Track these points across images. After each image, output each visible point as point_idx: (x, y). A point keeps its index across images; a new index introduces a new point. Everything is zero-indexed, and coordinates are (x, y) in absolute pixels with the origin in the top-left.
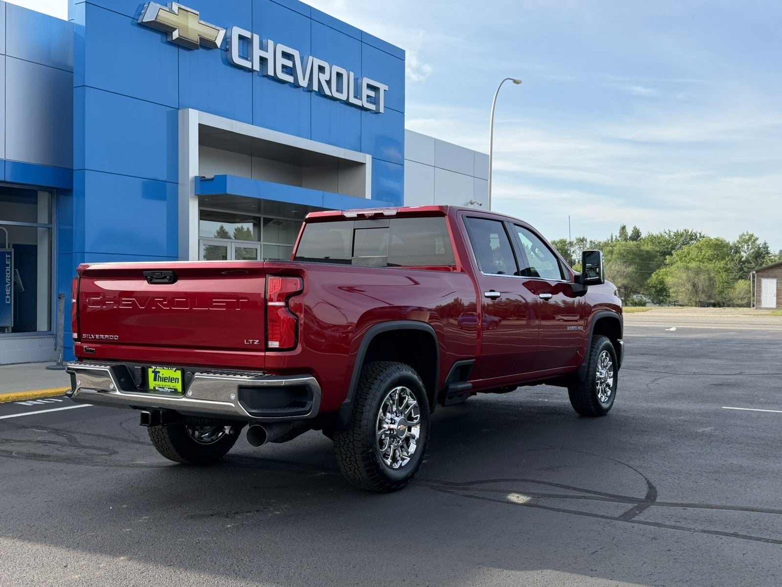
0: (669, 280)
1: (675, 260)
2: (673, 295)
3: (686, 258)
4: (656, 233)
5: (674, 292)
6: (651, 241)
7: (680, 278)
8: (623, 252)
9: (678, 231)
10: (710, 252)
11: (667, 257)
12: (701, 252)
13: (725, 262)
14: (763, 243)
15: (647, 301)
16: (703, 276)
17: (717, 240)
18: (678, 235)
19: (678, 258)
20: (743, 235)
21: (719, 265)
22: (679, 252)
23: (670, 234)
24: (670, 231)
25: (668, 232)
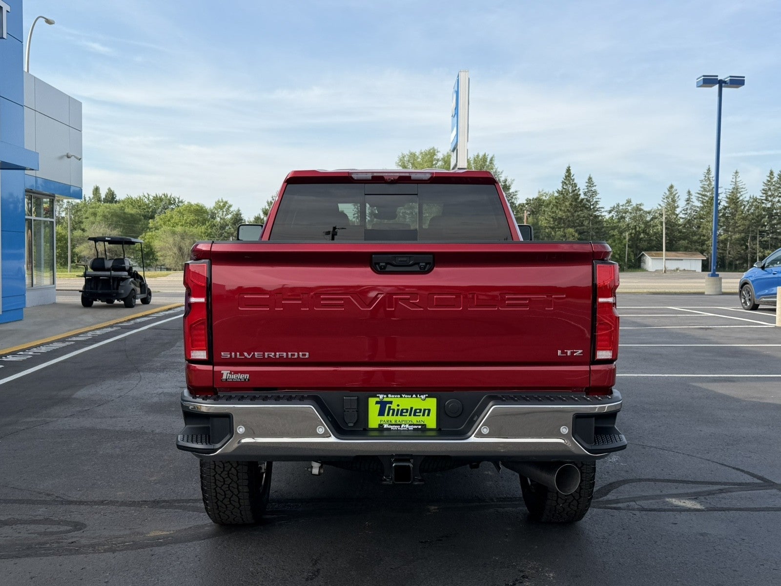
0: (157, 244)
1: (159, 224)
2: (161, 258)
3: (170, 222)
4: (135, 196)
5: (162, 256)
6: (131, 205)
7: (167, 242)
8: (107, 214)
9: (156, 195)
10: (192, 217)
11: (150, 221)
12: (183, 217)
13: (206, 226)
14: (236, 209)
15: (134, 265)
16: (188, 242)
17: (197, 205)
18: (158, 200)
19: (162, 223)
20: (219, 201)
21: (200, 230)
22: (163, 216)
23: (149, 197)
24: (149, 195)
25: (147, 196)
